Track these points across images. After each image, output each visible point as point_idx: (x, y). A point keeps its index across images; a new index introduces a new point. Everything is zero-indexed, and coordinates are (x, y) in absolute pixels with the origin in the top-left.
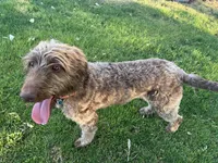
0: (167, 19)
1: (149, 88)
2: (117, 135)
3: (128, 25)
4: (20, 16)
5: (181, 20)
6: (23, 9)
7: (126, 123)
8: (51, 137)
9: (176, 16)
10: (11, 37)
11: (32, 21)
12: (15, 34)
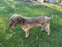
0: (49, 8)
1: (42, 23)
2: (34, 35)
3: (39, 10)
4: (13, 9)
5: (53, 8)
6: (13, 8)
7: (37, 33)
8: (19, 36)
9: (52, 7)
10: (11, 14)
11: (15, 10)
12: (11, 13)
